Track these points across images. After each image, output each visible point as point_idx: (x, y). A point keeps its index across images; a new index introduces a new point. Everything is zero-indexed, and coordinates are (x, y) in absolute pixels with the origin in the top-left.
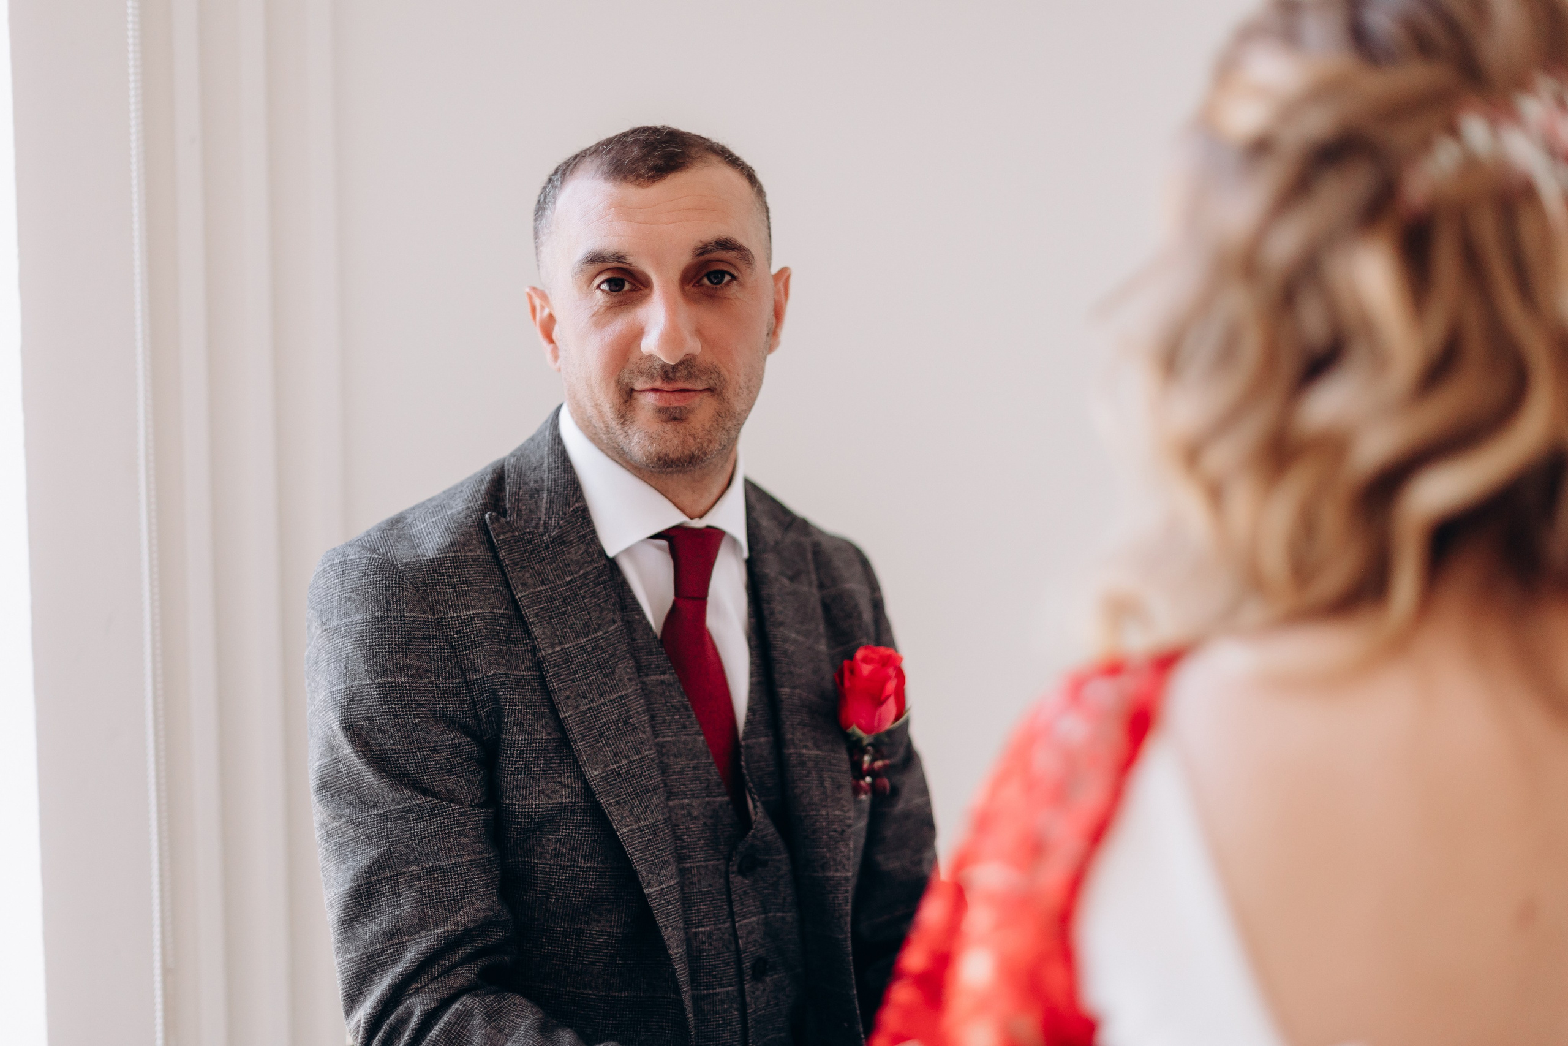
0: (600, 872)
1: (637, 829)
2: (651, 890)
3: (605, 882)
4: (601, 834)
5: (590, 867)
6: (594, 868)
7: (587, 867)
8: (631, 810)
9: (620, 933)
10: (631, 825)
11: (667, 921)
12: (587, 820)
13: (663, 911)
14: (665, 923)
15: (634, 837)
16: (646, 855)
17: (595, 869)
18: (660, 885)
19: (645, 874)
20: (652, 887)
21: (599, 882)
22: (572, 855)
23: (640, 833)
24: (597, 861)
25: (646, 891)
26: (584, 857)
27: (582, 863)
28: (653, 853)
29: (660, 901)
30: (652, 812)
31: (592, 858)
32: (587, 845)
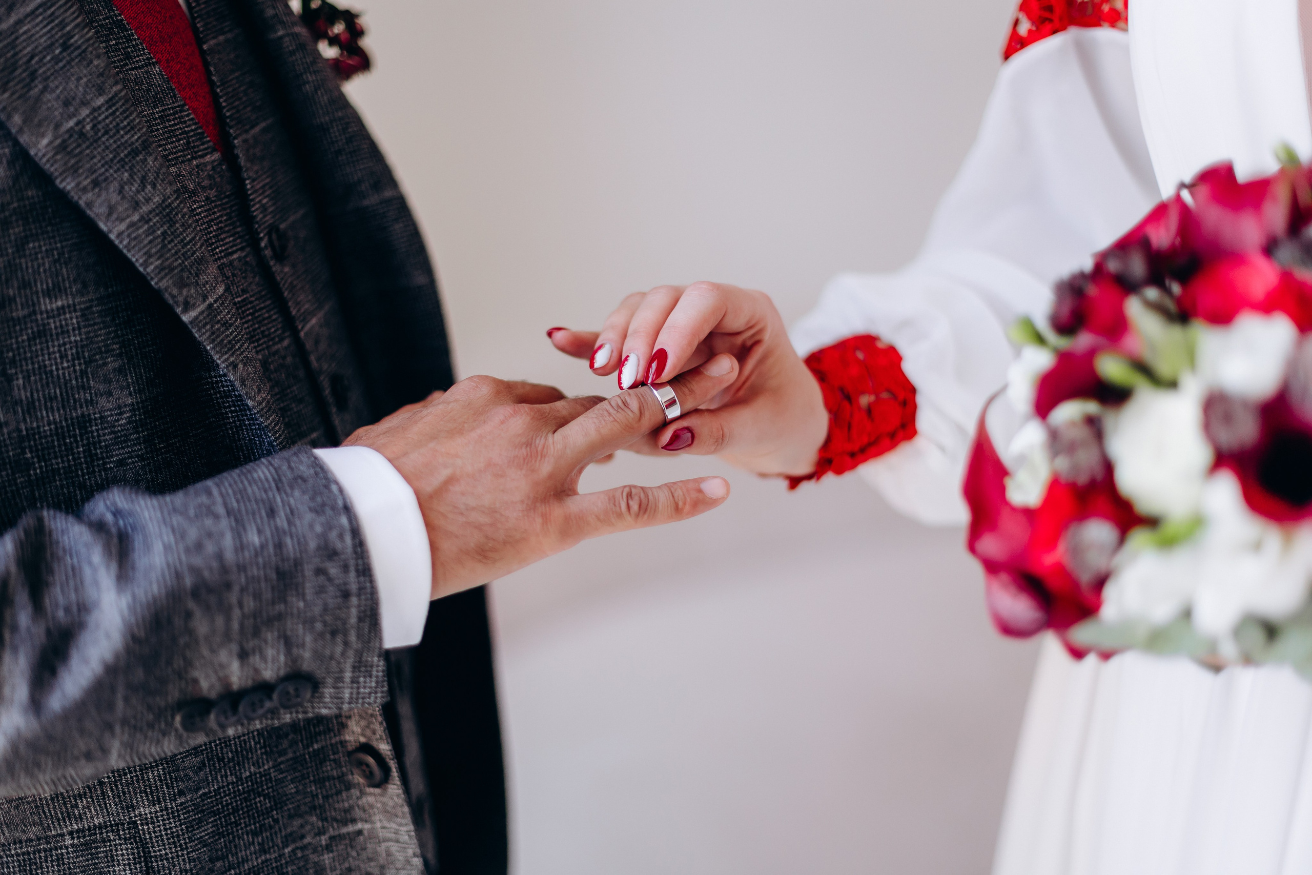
0: (81, 310)
1: (140, 220)
2: (193, 314)
3: (95, 324)
4: (62, 247)
5: (63, 307)
6: (69, 306)
7: (58, 309)
8: (120, 192)
9: (146, 400)
10: (128, 216)
11: (232, 355)
12: (30, 230)
13: (222, 340)
14: (232, 359)
15: (139, 235)
16: (167, 259)
17: (72, 308)
18: (204, 301)
19: (175, 291)
20: (194, 306)
21: (85, 327)
22: (26, 296)
23: (146, 227)
24: (72, 294)
25: (185, 318)
26: (48, 293)
27: (47, 304)
28: (176, 253)
29: (212, 327)
30: (154, 186)
31: (60, 290)
32: (45, 271)
